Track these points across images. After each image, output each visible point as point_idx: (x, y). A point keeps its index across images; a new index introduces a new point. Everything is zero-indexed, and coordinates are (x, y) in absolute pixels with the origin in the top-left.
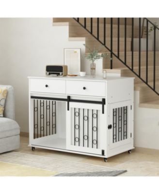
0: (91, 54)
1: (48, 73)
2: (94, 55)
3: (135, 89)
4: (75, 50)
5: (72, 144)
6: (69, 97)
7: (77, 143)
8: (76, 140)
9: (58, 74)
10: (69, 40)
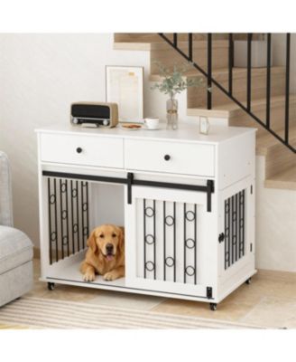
0: (168, 81)
1: (76, 120)
2: (175, 83)
3: (258, 152)
4: (131, 70)
5: (137, 276)
6: (131, 175)
7: (151, 274)
8: (149, 267)
9: (100, 123)
10: (115, 48)
